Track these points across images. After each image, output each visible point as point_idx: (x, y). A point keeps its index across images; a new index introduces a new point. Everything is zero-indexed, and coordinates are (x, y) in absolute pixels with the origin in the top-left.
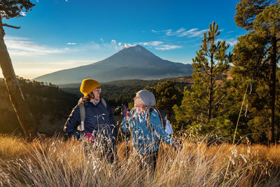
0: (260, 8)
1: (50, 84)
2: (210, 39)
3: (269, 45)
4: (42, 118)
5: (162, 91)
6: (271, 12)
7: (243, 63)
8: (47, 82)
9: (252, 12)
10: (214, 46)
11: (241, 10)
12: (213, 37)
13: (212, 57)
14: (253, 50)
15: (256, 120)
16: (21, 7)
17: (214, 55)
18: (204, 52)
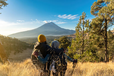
0: (100, 8)
1: (15, 38)
2: (82, 19)
3: (104, 22)
4: (11, 52)
5: (62, 40)
6: (105, 9)
7: (94, 29)
8: (13, 37)
9: (97, 9)
10: (84, 22)
11: (93, 8)
12: (84, 18)
13: (83, 26)
14: (98, 24)
15: (99, 52)
16: (2, 5)
17: (84, 25)
18: (80, 24)
